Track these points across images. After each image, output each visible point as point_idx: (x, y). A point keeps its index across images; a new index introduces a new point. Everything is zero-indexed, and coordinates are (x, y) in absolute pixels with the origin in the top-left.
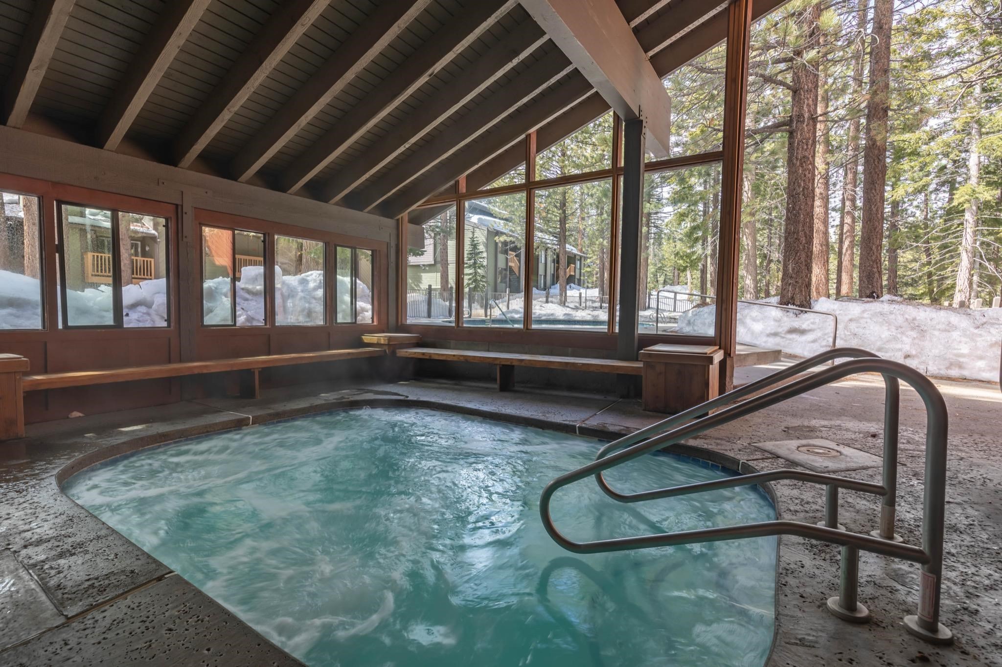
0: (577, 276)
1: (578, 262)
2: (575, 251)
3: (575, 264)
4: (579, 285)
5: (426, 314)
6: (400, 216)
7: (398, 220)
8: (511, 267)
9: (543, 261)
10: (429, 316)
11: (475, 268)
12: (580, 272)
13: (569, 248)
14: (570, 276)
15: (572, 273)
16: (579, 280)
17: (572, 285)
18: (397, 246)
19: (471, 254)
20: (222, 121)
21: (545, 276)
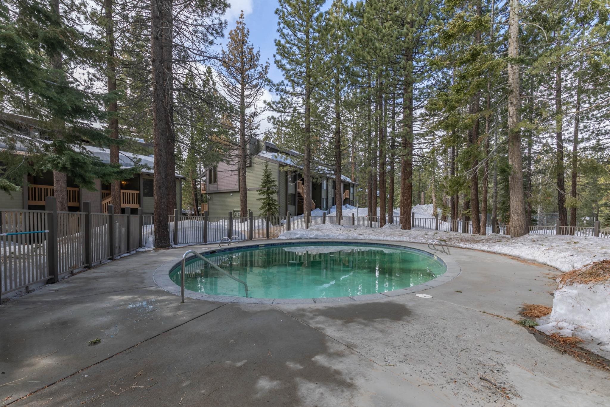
0: (351, 199)
1: (352, 189)
2: (348, 180)
3: (349, 190)
4: (353, 205)
5: (202, 240)
8: (299, 193)
9: (325, 188)
10: (205, 241)
11: (268, 194)
12: (353, 196)
13: (343, 177)
14: (346, 199)
15: (348, 197)
16: (353, 202)
17: (348, 205)
19: (265, 182)
21: (327, 199)
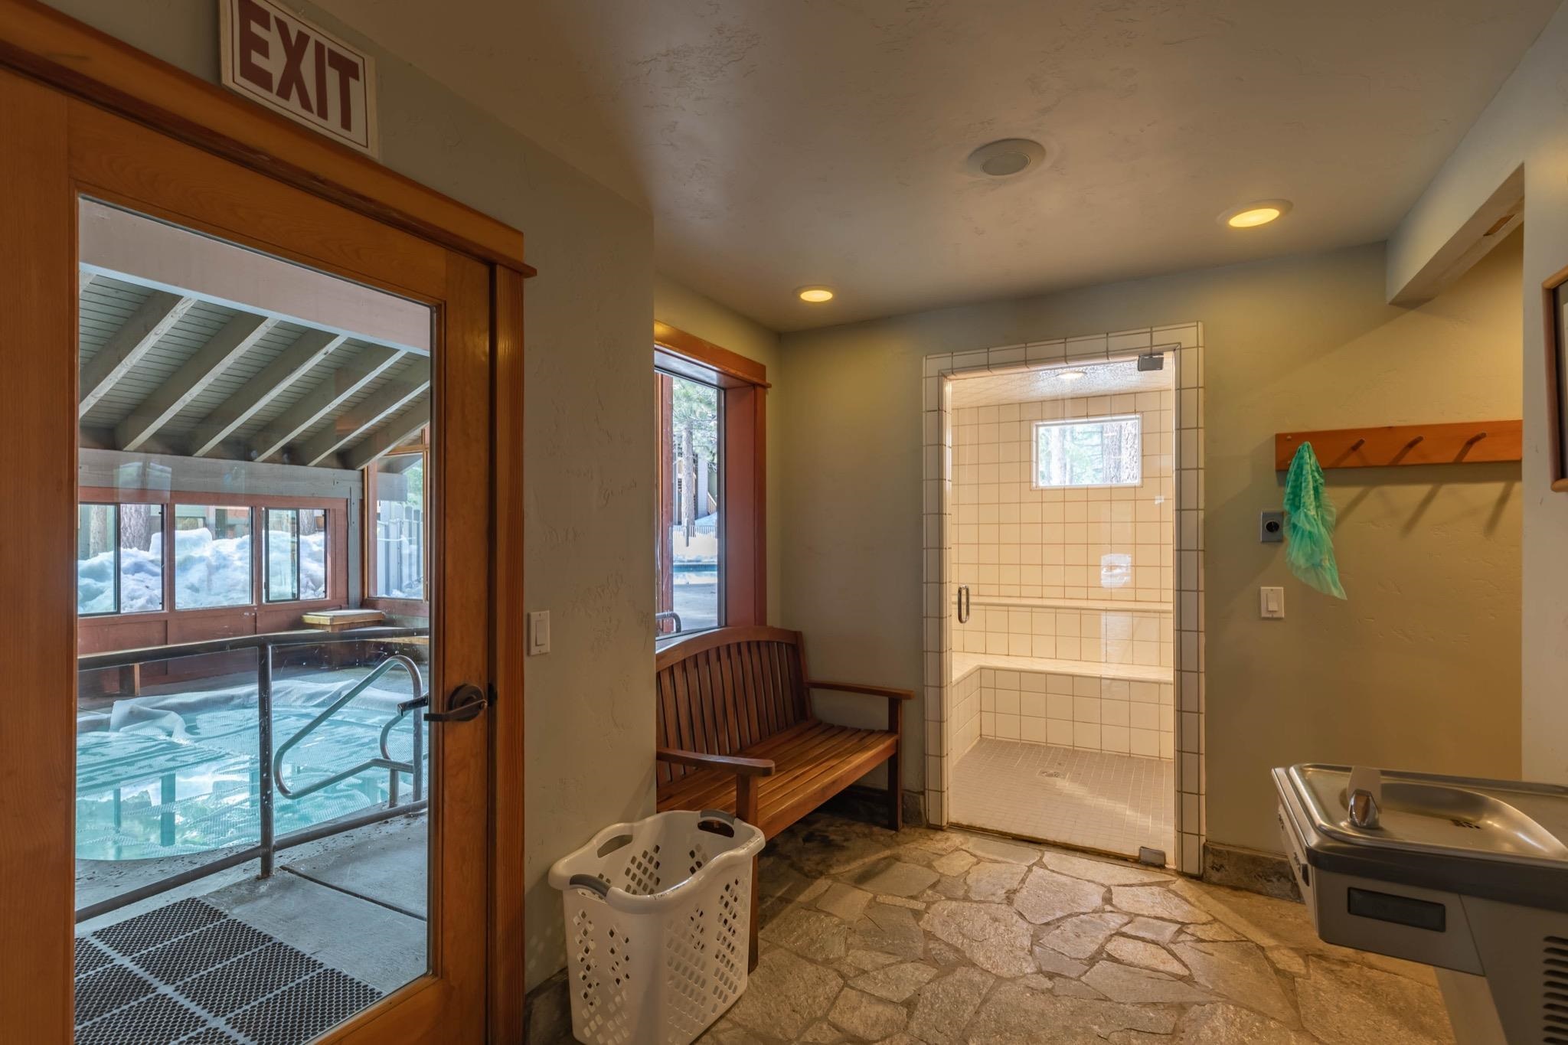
6: (364, 466)
7: (363, 470)
18: (362, 501)
20: (88, 405)
